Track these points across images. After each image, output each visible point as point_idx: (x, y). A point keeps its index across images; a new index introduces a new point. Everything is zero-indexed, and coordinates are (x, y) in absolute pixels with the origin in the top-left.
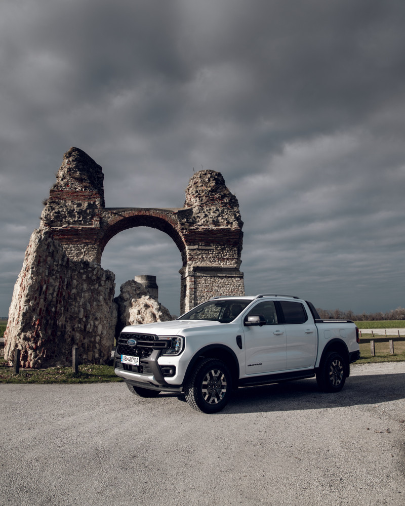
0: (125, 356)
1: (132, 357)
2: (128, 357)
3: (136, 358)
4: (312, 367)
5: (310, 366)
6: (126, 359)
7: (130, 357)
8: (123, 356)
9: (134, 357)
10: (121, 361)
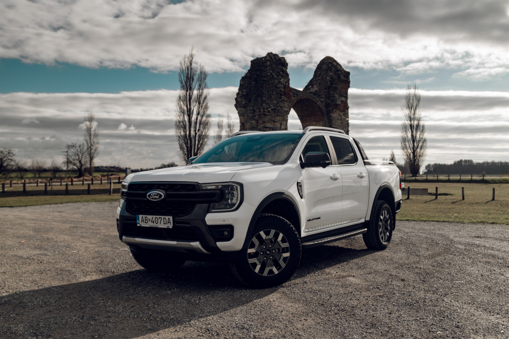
0: (144, 216)
1: (158, 217)
2: (150, 217)
3: (167, 217)
4: (363, 221)
5: (361, 219)
6: (146, 221)
7: (154, 217)
8: (140, 216)
9: (163, 217)
10: (136, 224)
